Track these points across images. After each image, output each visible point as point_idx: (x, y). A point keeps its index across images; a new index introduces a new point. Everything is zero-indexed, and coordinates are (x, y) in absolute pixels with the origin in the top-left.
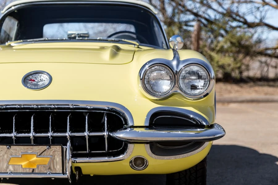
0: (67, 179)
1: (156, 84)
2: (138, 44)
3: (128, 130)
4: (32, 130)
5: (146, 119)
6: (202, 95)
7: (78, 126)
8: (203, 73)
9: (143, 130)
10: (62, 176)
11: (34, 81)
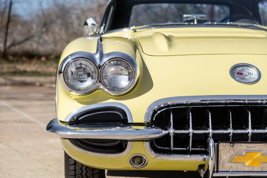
11: (241, 74)
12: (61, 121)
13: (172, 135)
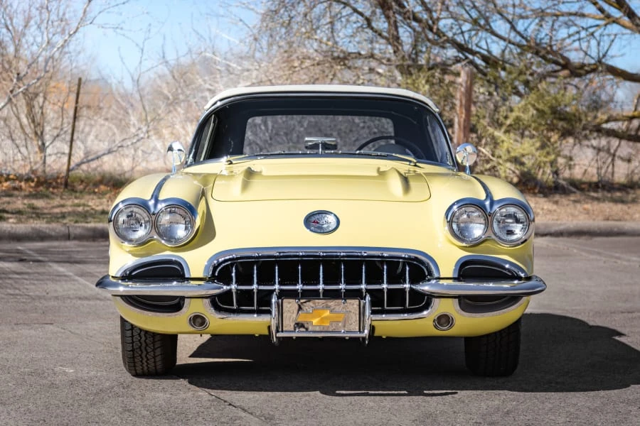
0: (364, 339)
1: (466, 228)
2: (415, 161)
3: (433, 282)
4: (321, 282)
5: (455, 270)
6: (519, 242)
7: (374, 277)
8: (520, 215)
9: (450, 282)
10: (358, 335)
11: (318, 223)
12: (113, 277)
13: (234, 291)
